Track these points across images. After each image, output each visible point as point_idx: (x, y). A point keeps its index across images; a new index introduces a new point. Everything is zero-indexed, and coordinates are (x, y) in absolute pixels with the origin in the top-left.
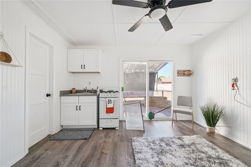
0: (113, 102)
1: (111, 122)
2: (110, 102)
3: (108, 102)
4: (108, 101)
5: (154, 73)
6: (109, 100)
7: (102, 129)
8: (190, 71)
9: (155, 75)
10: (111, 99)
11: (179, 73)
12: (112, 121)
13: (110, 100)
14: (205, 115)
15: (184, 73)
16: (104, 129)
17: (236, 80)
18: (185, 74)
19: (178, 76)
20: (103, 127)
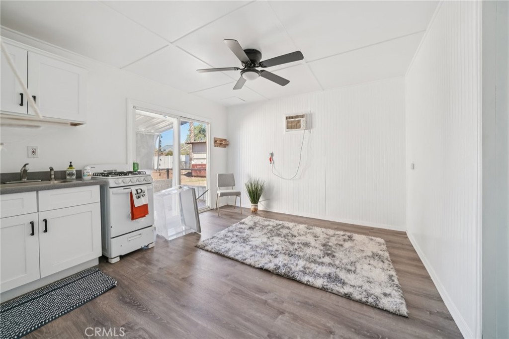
0: (146, 193)
1: (140, 236)
2: (142, 194)
3: (138, 195)
4: (136, 193)
5: (154, 136)
6: (137, 190)
7: (118, 259)
8: (225, 140)
9: (155, 139)
10: (142, 187)
11: (218, 142)
12: (140, 234)
13: (141, 190)
14: (250, 193)
15: (221, 142)
16: (121, 257)
17: (272, 154)
18: (222, 144)
19: (215, 146)
20: (123, 254)
